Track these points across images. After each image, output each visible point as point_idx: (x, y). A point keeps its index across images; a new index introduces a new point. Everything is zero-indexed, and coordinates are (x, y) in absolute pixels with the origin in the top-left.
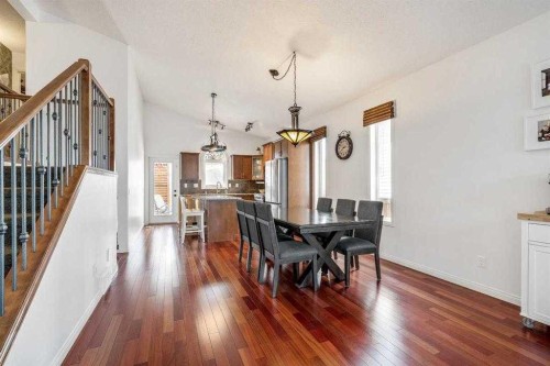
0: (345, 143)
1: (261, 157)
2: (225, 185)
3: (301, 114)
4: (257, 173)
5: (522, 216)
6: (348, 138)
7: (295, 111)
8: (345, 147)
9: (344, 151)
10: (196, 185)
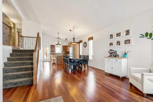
0: (85, 44)
1: (69, 46)
2: (61, 53)
3: (75, 39)
4: (68, 50)
5: (105, 57)
6: (86, 43)
7: (74, 39)
8: (85, 45)
9: (85, 46)
10: (54, 53)
